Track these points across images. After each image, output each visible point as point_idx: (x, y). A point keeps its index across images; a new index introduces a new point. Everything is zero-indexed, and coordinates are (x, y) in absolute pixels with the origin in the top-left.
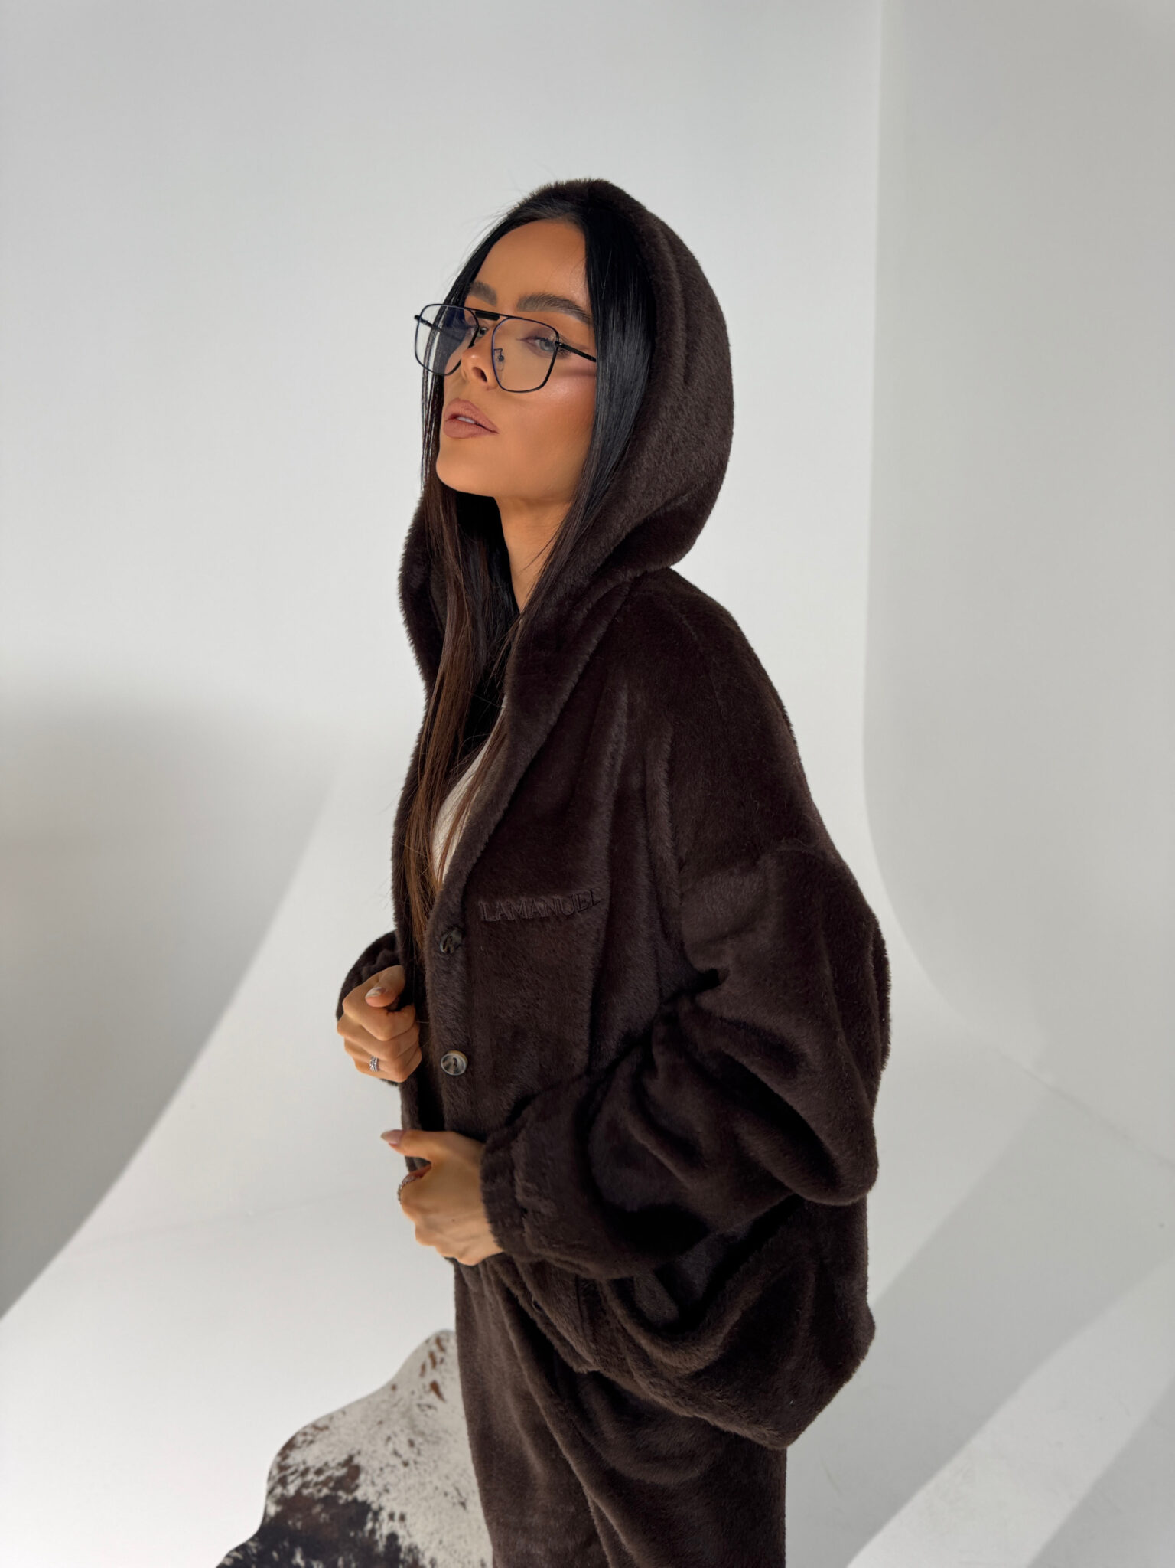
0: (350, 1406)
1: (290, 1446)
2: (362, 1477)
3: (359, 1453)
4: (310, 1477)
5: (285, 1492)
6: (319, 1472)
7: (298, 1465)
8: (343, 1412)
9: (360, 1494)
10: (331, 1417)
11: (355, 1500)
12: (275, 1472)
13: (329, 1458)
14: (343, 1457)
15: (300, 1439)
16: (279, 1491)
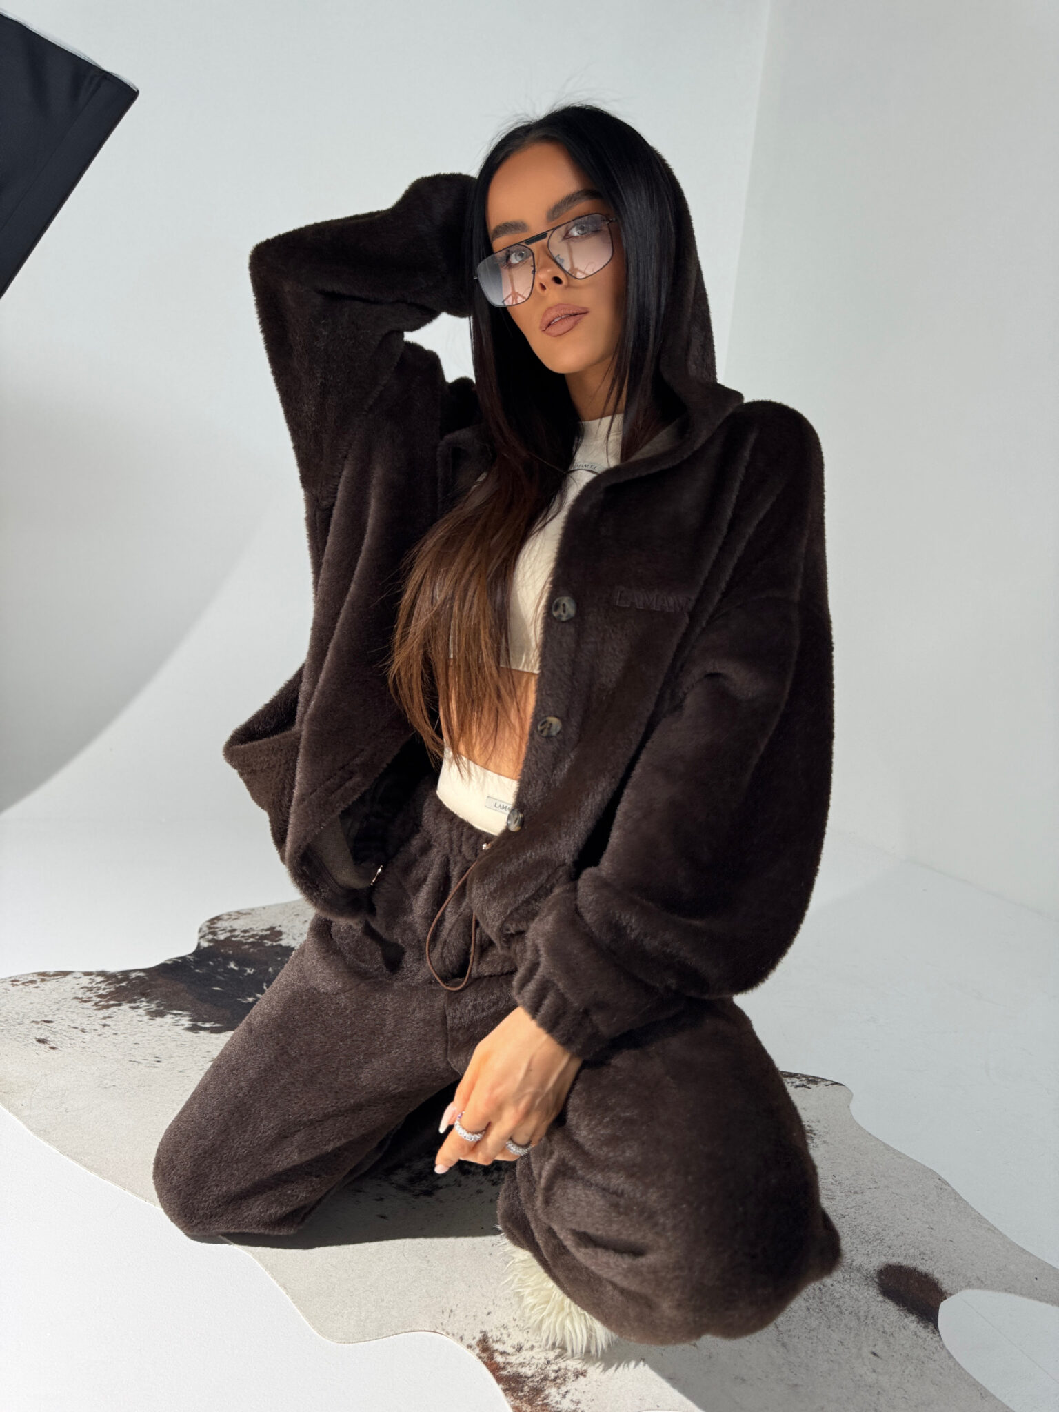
0: (270, 906)
1: (218, 918)
2: (284, 936)
3: (280, 926)
4: (236, 933)
5: (215, 937)
6: (245, 931)
7: (226, 927)
8: (264, 908)
9: (283, 943)
10: (253, 910)
11: (280, 946)
12: (205, 929)
13: (254, 927)
14: (267, 927)
15: (226, 917)
16: (210, 937)
